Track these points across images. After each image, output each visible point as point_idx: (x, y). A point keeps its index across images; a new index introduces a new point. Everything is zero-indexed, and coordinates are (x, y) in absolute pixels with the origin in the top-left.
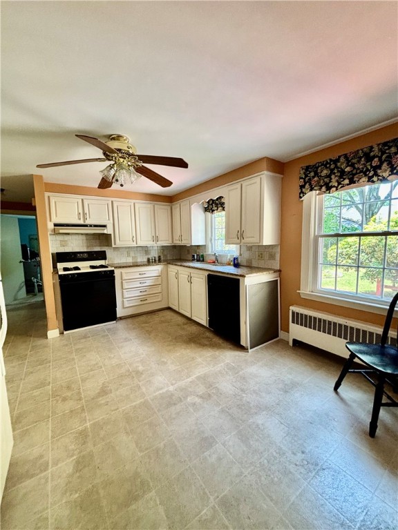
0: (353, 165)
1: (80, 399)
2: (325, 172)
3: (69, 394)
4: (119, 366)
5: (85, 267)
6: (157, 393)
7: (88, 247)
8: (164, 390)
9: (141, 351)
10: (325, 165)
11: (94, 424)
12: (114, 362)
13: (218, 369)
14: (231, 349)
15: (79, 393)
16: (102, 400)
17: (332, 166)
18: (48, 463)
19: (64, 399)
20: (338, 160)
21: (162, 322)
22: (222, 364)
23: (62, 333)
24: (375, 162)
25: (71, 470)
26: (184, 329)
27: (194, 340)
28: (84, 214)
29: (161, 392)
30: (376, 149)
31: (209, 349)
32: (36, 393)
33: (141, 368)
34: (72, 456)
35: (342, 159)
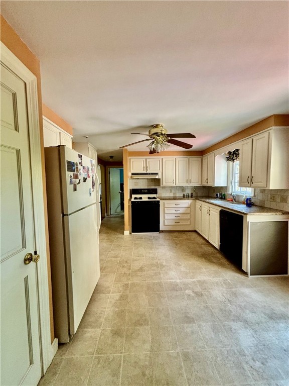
1: (130, 269)
3: (126, 265)
4: (153, 259)
5: (145, 198)
6: (169, 281)
7: (148, 186)
8: (174, 281)
9: (168, 254)
11: (132, 283)
12: (151, 255)
13: (217, 281)
14: (233, 270)
15: (130, 266)
16: (139, 274)
18: (110, 291)
19: (123, 267)
21: (188, 239)
22: (221, 279)
23: (131, 234)
25: (118, 298)
26: (201, 247)
27: (206, 257)
28: (147, 167)
29: (171, 281)
31: (215, 266)
32: (113, 259)
33: (164, 264)
34: (120, 292)
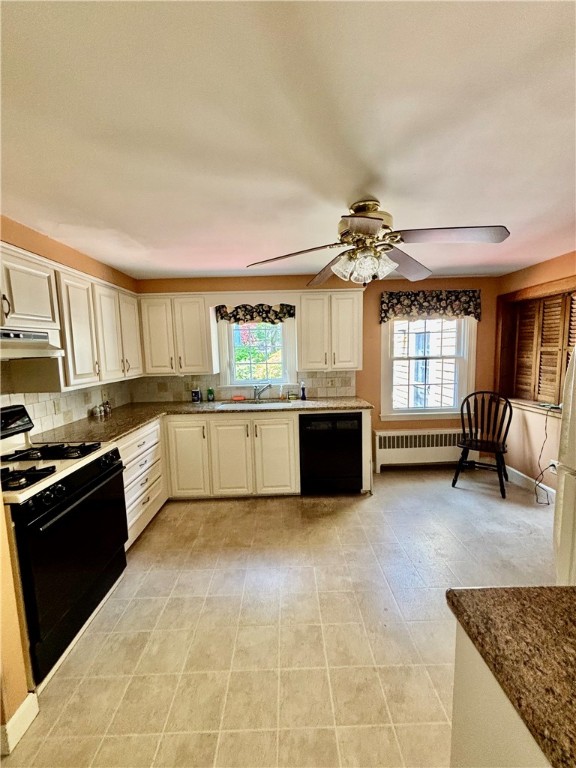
0: (428, 302)
2: (406, 302)
10: (408, 295)
17: (413, 298)
20: (417, 295)
24: (443, 304)
30: (444, 294)
35: (421, 294)
